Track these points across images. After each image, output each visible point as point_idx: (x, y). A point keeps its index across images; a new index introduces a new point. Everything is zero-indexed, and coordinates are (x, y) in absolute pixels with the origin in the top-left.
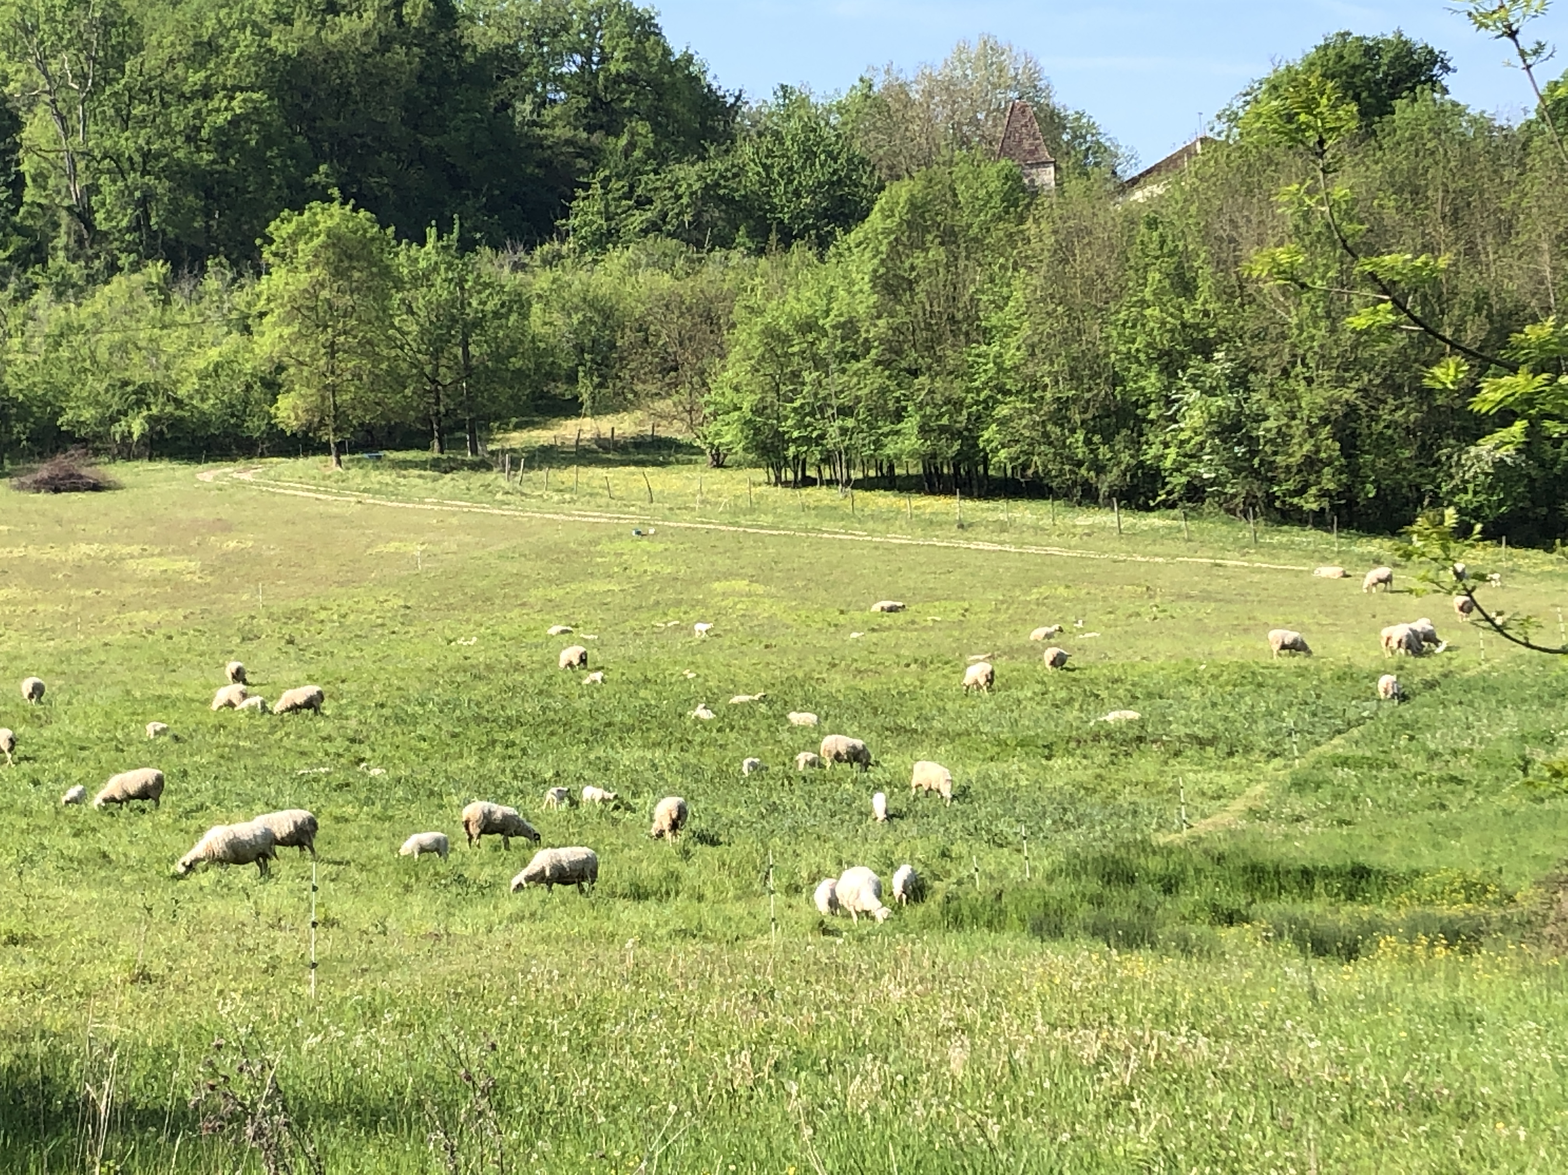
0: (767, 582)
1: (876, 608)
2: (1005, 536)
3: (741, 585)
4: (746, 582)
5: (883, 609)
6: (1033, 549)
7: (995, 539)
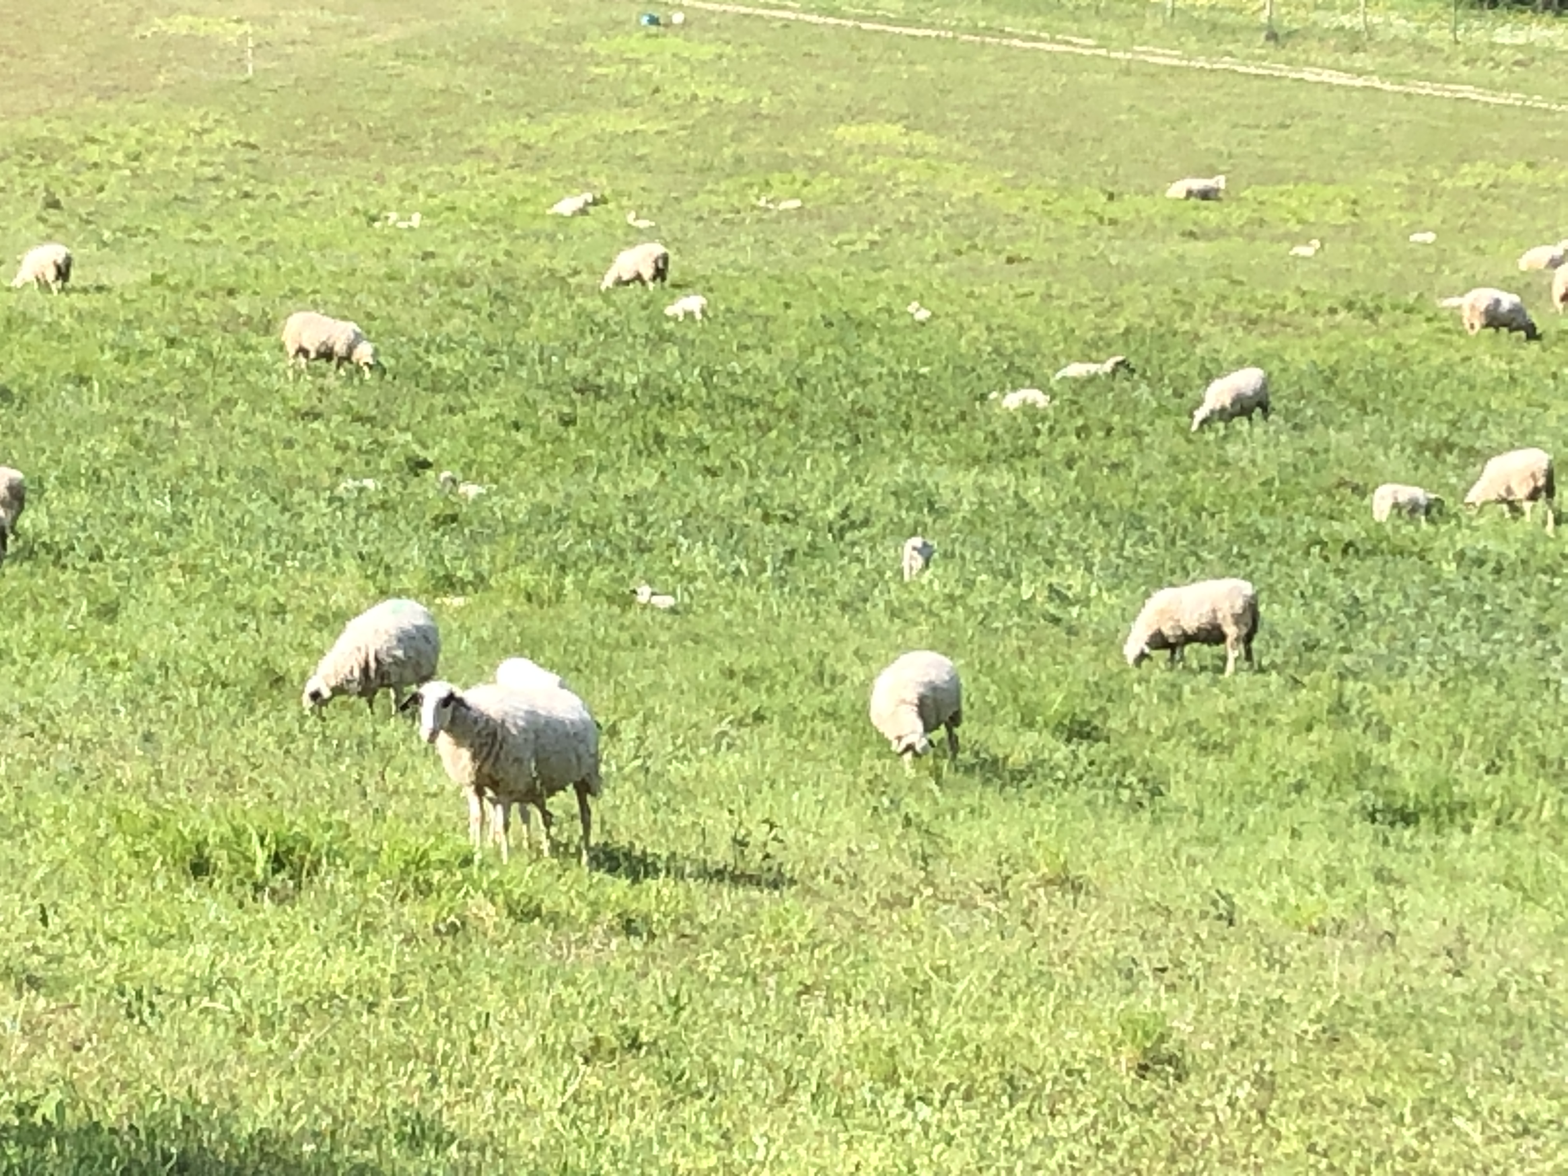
0: (938, 127)
1: (1178, 190)
2: (1360, 60)
3: (890, 133)
4: (899, 128)
5: (1190, 193)
6: (1427, 89)
7: (1344, 63)
